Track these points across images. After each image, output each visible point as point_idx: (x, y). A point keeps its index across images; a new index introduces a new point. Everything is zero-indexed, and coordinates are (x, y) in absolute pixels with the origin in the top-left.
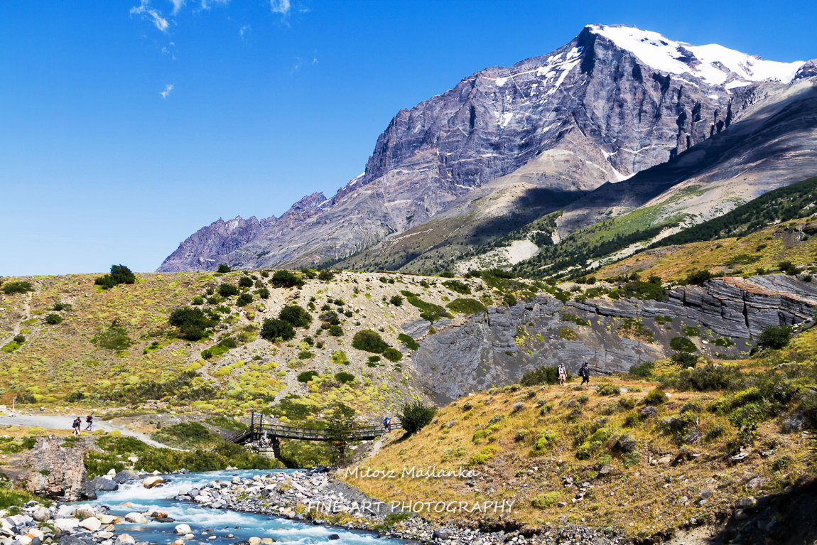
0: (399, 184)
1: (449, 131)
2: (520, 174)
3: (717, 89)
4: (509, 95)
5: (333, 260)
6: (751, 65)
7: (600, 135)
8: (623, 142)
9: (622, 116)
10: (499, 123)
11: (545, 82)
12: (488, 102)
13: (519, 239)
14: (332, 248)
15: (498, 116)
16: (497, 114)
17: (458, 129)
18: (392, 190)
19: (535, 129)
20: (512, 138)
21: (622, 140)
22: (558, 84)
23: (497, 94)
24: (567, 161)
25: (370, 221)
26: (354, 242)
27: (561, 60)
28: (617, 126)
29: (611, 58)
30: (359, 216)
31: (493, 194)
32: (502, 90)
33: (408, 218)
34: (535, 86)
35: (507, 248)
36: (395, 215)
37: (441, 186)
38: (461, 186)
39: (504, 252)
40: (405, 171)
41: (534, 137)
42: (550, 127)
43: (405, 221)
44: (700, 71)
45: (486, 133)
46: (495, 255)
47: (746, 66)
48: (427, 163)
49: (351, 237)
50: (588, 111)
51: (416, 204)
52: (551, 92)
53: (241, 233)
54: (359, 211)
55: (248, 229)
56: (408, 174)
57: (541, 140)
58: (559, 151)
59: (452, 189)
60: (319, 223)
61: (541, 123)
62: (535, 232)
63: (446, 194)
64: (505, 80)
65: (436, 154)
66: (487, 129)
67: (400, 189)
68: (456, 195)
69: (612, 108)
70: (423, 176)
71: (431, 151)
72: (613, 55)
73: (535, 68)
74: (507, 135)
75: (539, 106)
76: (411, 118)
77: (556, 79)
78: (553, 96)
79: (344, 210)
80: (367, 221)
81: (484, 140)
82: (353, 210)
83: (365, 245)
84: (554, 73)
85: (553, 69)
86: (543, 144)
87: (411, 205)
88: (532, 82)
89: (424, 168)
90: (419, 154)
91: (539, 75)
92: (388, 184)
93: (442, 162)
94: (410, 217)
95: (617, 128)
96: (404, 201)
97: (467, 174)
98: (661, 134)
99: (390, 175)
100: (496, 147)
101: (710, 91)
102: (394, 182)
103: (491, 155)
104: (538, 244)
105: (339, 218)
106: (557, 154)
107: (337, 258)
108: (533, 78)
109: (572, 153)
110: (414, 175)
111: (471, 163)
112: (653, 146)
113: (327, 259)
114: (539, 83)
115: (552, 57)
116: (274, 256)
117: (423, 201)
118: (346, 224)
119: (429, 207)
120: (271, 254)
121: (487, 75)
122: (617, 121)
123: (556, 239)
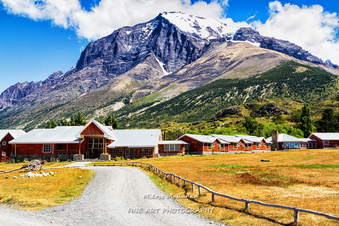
0: (87, 74)
1: (107, 52)
2: (128, 74)
3: (204, 39)
4: (131, 38)
5: (59, 104)
6: (222, 28)
7: (161, 57)
8: (168, 60)
9: (169, 50)
10: (127, 50)
11: (144, 34)
12: (123, 41)
13: (119, 101)
14: (59, 100)
15: (126, 47)
16: (126, 46)
17: (111, 52)
18: (84, 76)
19: (139, 53)
20: (131, 56)
21: (168, 59)
22: (149, 35)
23: (127, 38)
24: (145, 69)
25: (74, 89)
26: (67, 98)
27: (151, 25)
28: (167, 53)
29: (167, 26)
30: (70, 87)
31: (117, 81)
32: (129, 36)
33: (89, 87)
34: (141, 35)
35: (114, 105)
36: (85, 86)
37: (103, 75)
38: (111, 74)
39: (113, 106)
40: (90, 68)
41: (138, 56)
42: (144, 52)
43: (88, 89)
44: (200, 32)
45: (121, 54)
46: (109, 108)
47: (220, 28)
48: (98, 65)
49: (67, 95)
50: (158, 47)
51: (93, 82)
52: (146, 38)
53: (27, 89)
54: (70, 85)
55: (30, 87)
56: (91, 69)
57: (140, 58)
58: (143, 64)
59: (107, 75)
60: (55, 89)
61: (141, 51)
62: (125, 99)
63: (105, 78)
64: (130, 32)
65: (102, 61)
66: (122, 52)
67: (87, 75)
68: (109, 78)
69: (166, 47)
70: (96, 71)
71: (100, 60)
72: (168, 26)
73: (142, 28)
74: (129, 55)
75: (141, 43)
76: (94, 46)
77: (149, 33)
78: (146, 40)
79: (65, 84)
80: (73, 89)
81: (120, 56)
82: (68, 84)
83: (72, 98)
84: (148, 30)
85: (148, 29)
86: (141, 59)
87: (91, 82)
88: (140, 34)
89: (97, 67)
90: (96, 62)
91: (142, 31)
92: (83, 73)
93: (104, 64)
94: (90, 87)
95: (167, 54)
96: (89, 80)
97: (113, 70)
98: (182, 58)
99: (84, 70)
100: (124, 59)
101: (202, 41)
102: (85, 72)
103: (122, 62)
104: (125, 103)
105: (63, 87)
106: (142, 66)
107: (61, 104)
108: (140, 32)
109: (148, 65)
110: (93, 70)
111: (115, 65)
112: (179, 62)
113: (57, 104)
114: (143, 34)
115: (148, 24)
116: (38, 102)
117: (96, 81)
118: (65, 90)
119: (98, 83)
120: (37, 101)
121: (123, 30)
122: (168, 51)
123: (131, 101)
